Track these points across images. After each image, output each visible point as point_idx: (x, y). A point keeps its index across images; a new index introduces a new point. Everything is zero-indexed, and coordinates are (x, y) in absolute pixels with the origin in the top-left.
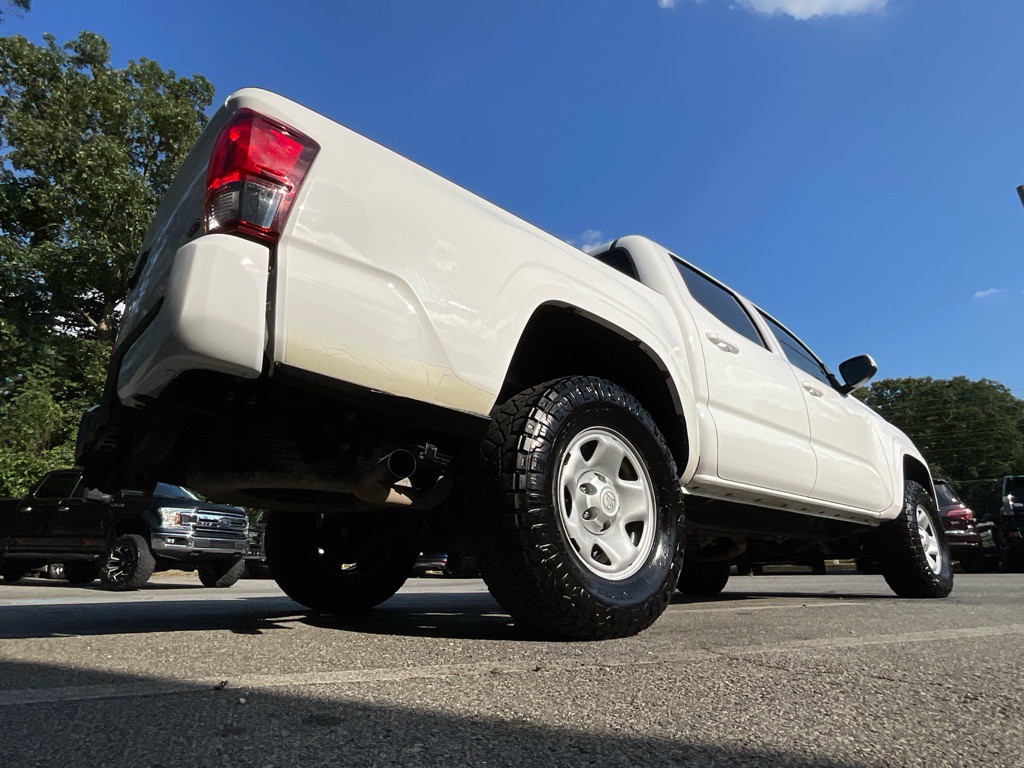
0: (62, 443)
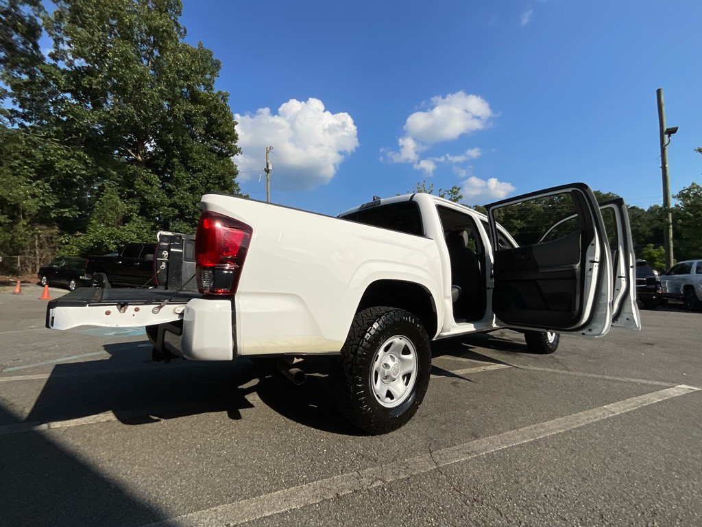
0: (128, 222)
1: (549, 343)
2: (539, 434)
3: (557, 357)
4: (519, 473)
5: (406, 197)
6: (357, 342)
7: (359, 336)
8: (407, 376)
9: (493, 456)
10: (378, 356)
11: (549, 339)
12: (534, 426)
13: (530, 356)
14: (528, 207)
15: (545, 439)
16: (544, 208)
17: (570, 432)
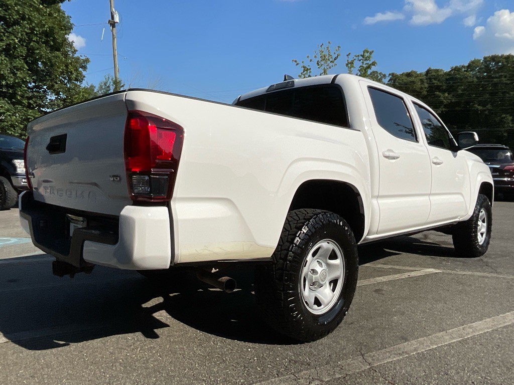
1: (478, 245)
2: (468, 334)
3: (485, 260)
4: (449, 367)
5: (327, 78)
6: (287, 248)
7: (287, 241)
8: (334, 282)
9: (423, 355)
10: (307, 261)
11: (479, 241)
12: (461, 327)
13: (457, 261)
14: (458, 76)
15: (473, 338)
16: (477, 78)
17: (497, 330)
